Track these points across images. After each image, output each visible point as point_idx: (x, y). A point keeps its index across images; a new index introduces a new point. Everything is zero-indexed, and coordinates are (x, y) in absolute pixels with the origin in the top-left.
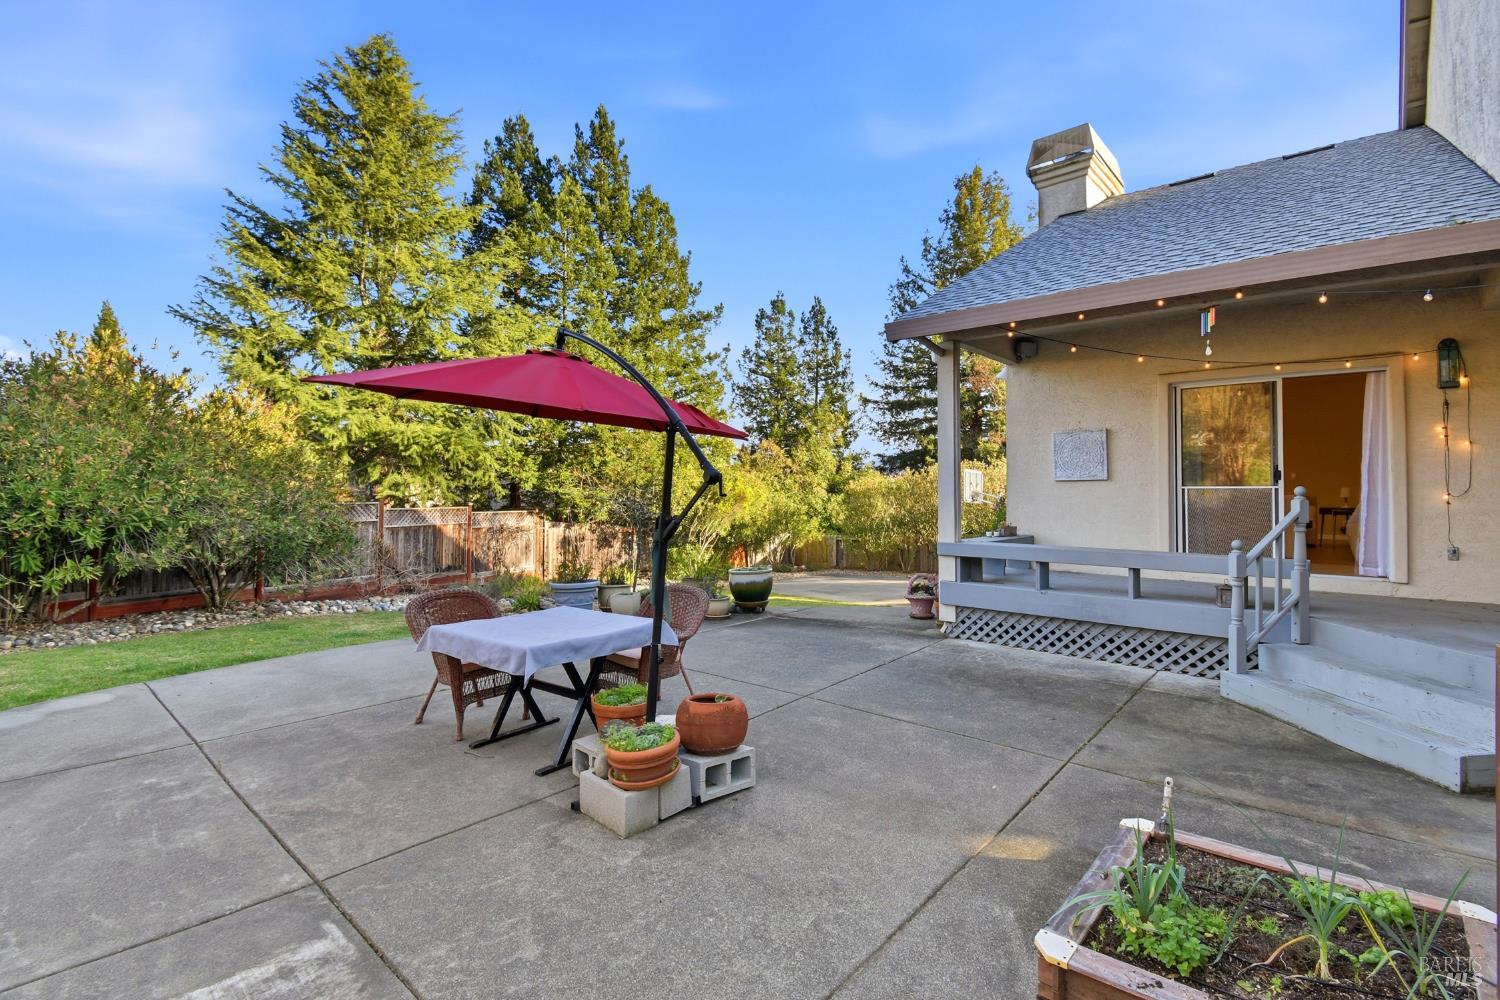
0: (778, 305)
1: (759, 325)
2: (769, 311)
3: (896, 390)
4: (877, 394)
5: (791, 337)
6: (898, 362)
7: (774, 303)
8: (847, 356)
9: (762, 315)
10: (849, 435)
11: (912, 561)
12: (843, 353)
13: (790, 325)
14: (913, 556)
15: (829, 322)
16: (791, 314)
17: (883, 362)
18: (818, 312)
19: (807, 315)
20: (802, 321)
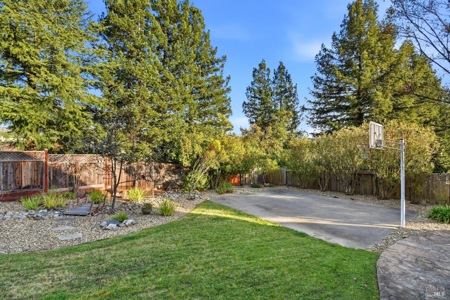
0: (262, 66)
1: (254, 75)
2: (258, 68)
3: (320, 104)
4: (310, 106)
5: (269, 80)
6: (321, 92)
7: (260, 65)
8: (295, 87)
9: (255, 71)
10: (295, 124)
11: (326, 185)
12: (293, 86)
13: (268, 74)
14: (327, 181)
15: (287, 73)
16: (268, 70)
17: (313, 92)
18: (281, 68)
19: (277, 70)
20: (275, 73)
